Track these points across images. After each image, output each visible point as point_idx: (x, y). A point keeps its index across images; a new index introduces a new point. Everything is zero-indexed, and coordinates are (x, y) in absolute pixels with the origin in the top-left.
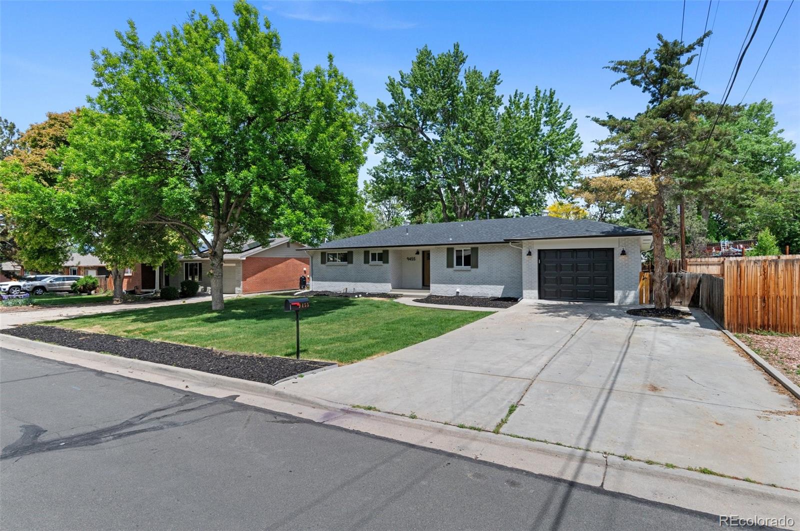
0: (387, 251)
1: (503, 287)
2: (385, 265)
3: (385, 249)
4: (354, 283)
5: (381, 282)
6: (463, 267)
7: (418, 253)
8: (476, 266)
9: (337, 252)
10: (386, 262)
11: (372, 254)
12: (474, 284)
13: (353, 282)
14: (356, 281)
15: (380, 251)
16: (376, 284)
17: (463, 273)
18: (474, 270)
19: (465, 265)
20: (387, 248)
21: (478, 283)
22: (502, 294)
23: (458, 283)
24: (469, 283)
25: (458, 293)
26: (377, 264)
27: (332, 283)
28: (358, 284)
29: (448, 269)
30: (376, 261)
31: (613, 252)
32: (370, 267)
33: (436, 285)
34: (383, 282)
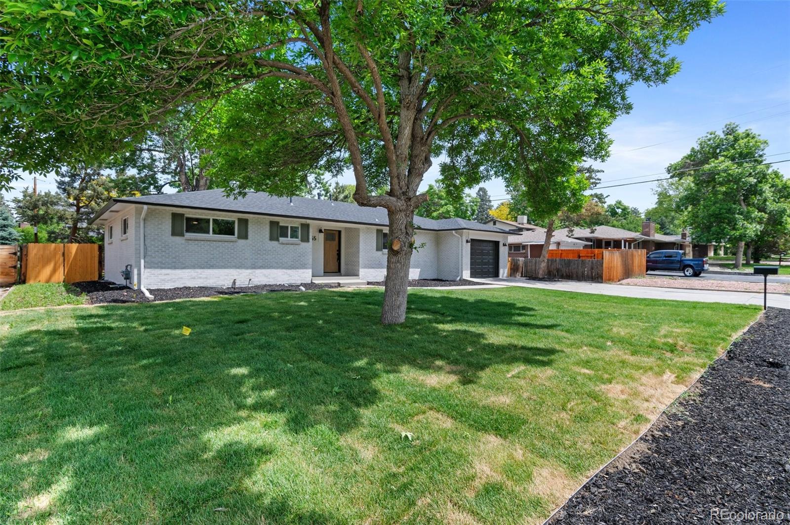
0: (308, 226)
1: (419, 270)
2: (304, 244)
3: (303, 221)
4: (249, 271)
5: (298, 268)
7: (320, 231)
9: (211, 216)
10: (305, 239)
11: (281, 227)
13: (247, 268)
14: (254, 267)
15: (296, 223)
16: (289, 271)
20: (308, 221)
22: (420, 276)
26: (289, 242)
27: (199, 271)
28: (258, 271)
29: (377, 252)
30: (287, 237)
31: (497, 244)
32: (279, 245)
33: (366, 270)
34: (301, 268)
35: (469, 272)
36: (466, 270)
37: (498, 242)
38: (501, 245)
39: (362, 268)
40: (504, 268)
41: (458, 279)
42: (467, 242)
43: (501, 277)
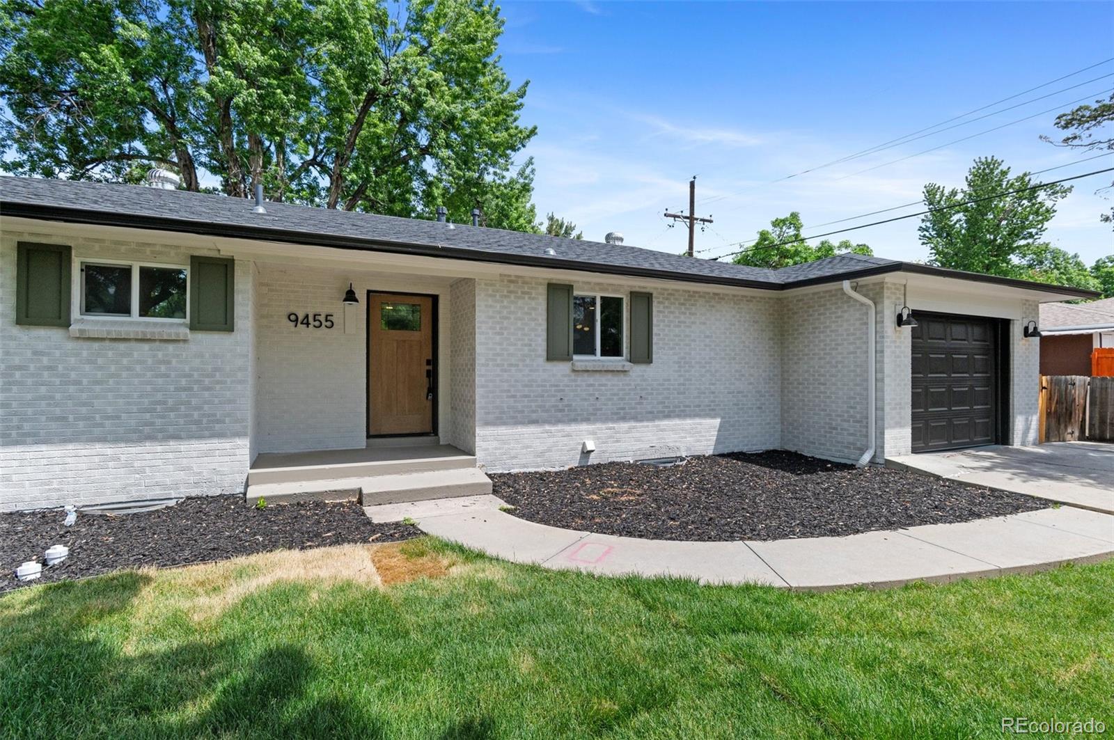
0: (226, 267)
1: (717, 421)
2: (209, 340)
5: (177, 437)
6: (598, 359)
7: (350, 296)
8: (644, 356)
10: (219, 322)
11: (91, 272)
12: (635, 418)
15: (171, 251)
17: (604, 379)
18: (638, 370)
19: (603, 354)
20: (229, 245)
21: (652, 416)
22: (718, 442)
23: (587, 420)
24: (622, 415)
25: (586, 453)
26: (131, 331)
29: (549, 365)
30: (127, 311)
31: (998, 330)
32: (70, 345)
33: (503, 430)
34: (191, 437)
35: (907, 432)
36: (899, 425)
37: (1005, 324)
38: (1016, 332)
39: (487, 423)
40: (1028, 413)
41: (866, 458)
42: (900, 321)
43: (1017, 444)
